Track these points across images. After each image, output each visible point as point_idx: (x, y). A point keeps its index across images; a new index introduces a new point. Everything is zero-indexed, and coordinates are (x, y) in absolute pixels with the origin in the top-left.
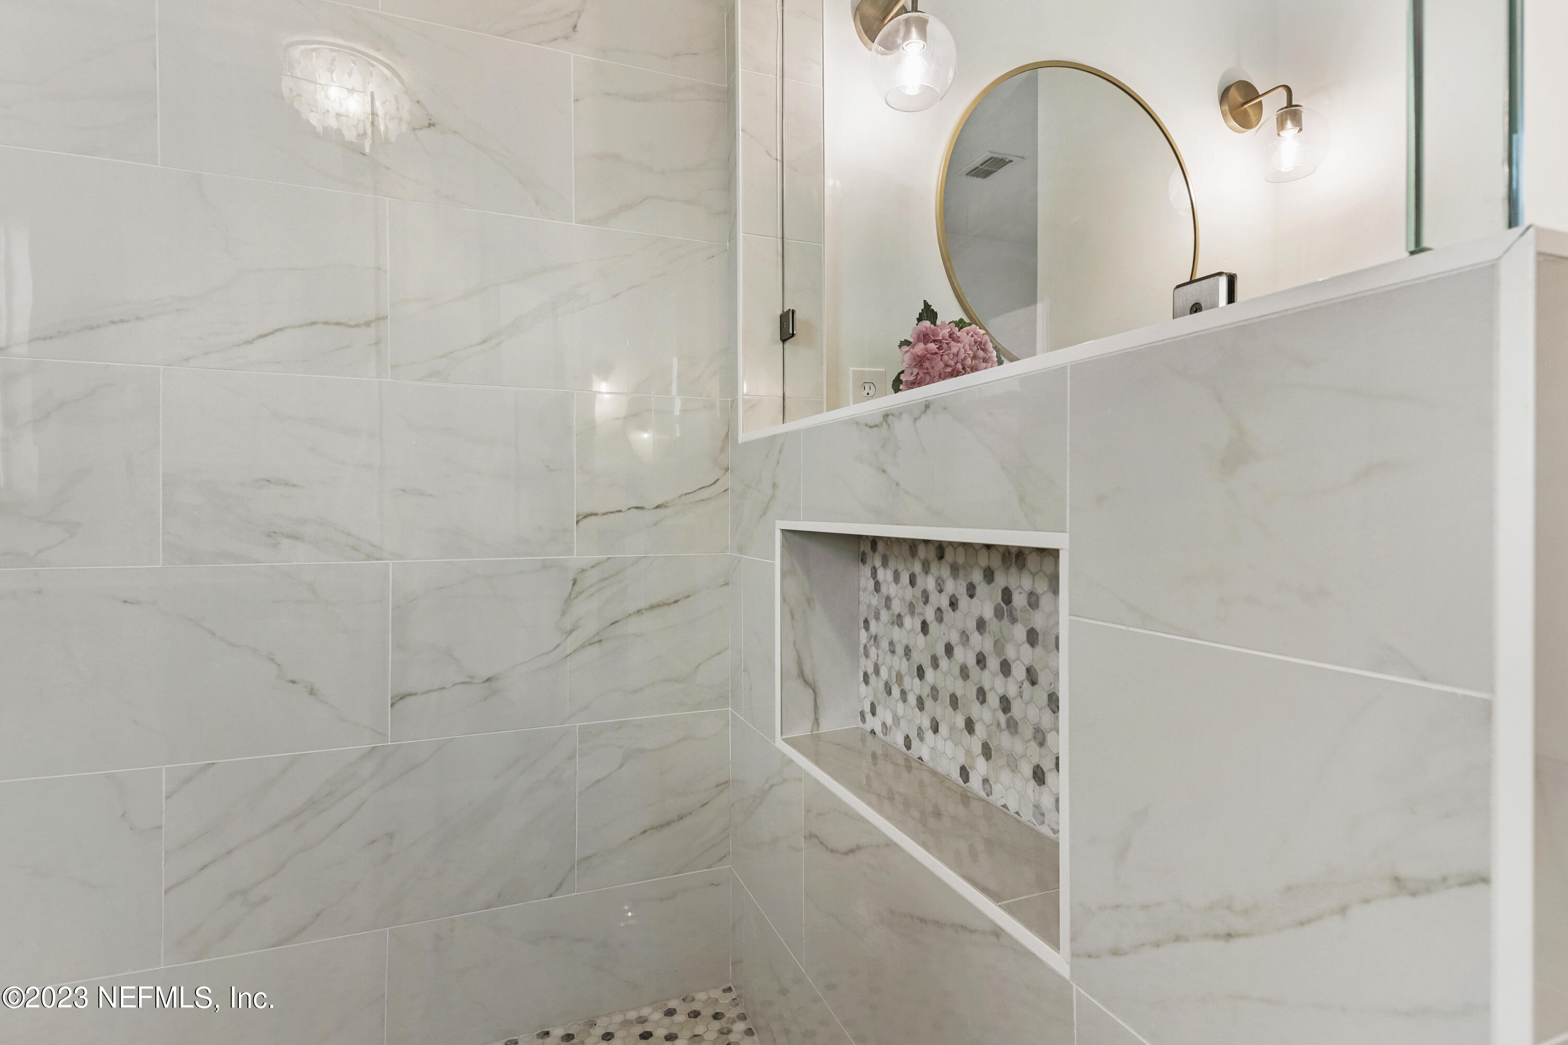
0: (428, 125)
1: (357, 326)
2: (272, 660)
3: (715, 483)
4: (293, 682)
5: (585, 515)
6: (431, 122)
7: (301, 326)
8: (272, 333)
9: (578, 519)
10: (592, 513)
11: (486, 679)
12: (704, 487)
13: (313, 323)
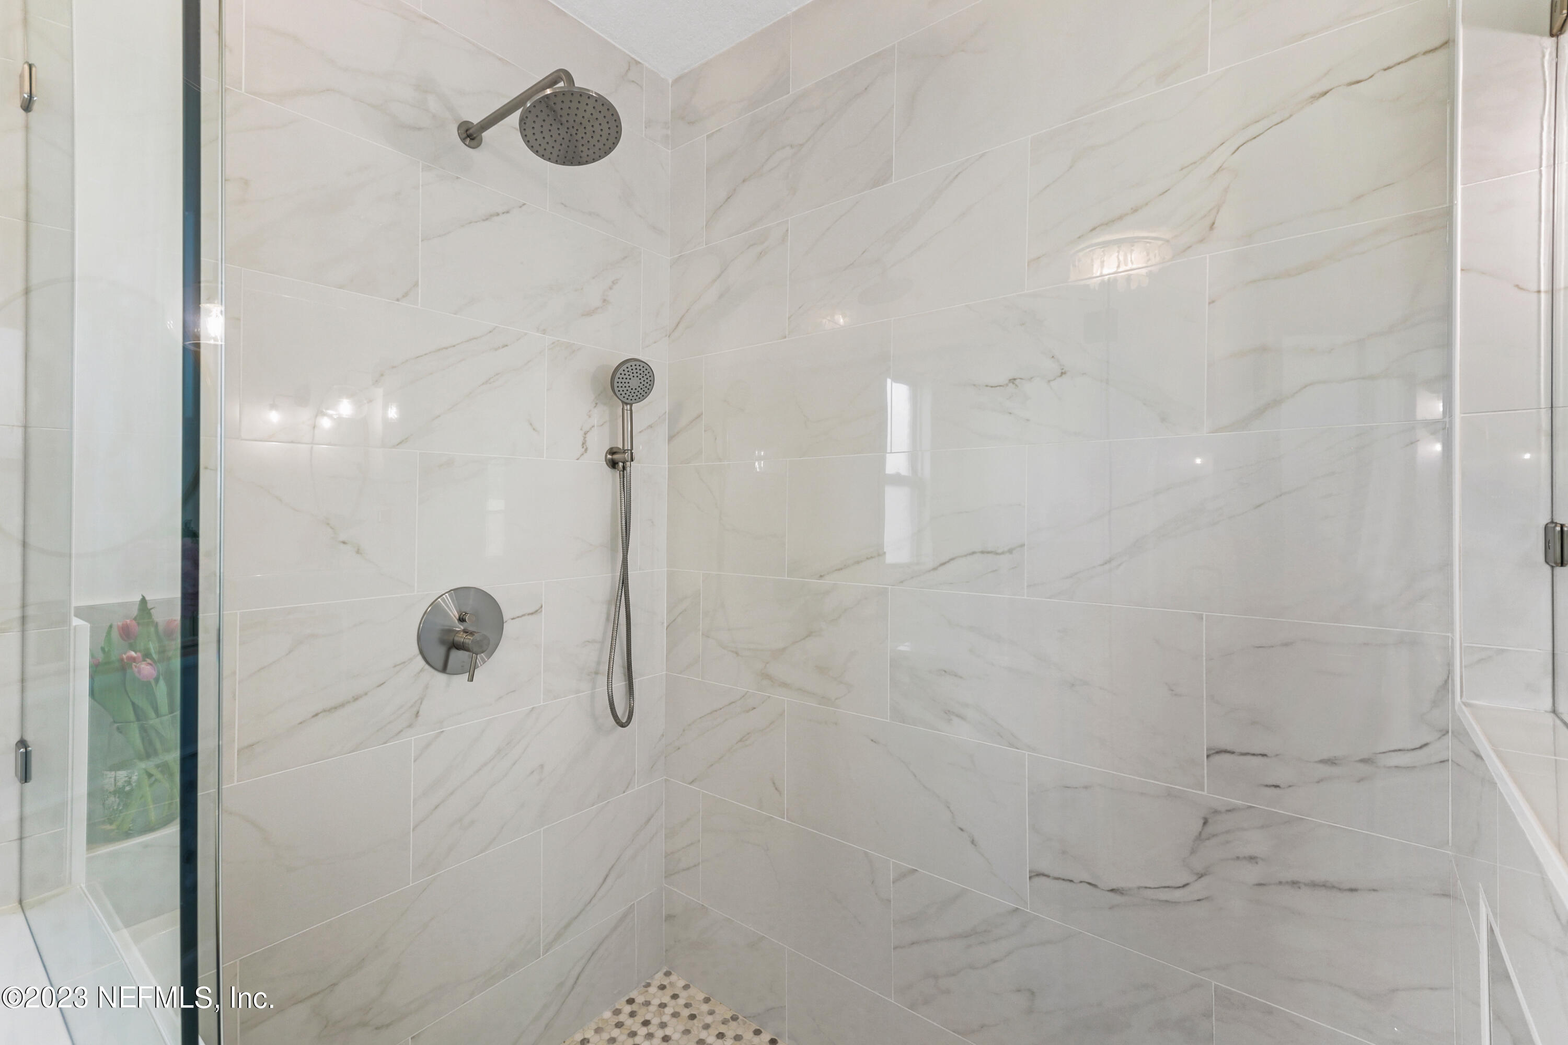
0: (1060, 375)
1: (1003, 553)
2: (949, 807)
3: (1421, 747)
4: (962, 830)
5: (1219, 750)
6: (1063, 371)
7: (966, 556)
8: (948, 562)
9: (1208, 754)
10: (1226, 750)
11: (1111, 889)
12: (1400, 750)
13: (974, 553)
